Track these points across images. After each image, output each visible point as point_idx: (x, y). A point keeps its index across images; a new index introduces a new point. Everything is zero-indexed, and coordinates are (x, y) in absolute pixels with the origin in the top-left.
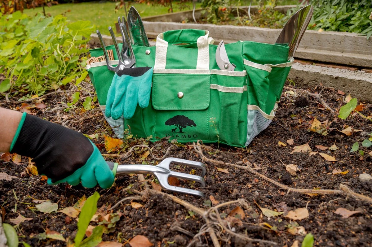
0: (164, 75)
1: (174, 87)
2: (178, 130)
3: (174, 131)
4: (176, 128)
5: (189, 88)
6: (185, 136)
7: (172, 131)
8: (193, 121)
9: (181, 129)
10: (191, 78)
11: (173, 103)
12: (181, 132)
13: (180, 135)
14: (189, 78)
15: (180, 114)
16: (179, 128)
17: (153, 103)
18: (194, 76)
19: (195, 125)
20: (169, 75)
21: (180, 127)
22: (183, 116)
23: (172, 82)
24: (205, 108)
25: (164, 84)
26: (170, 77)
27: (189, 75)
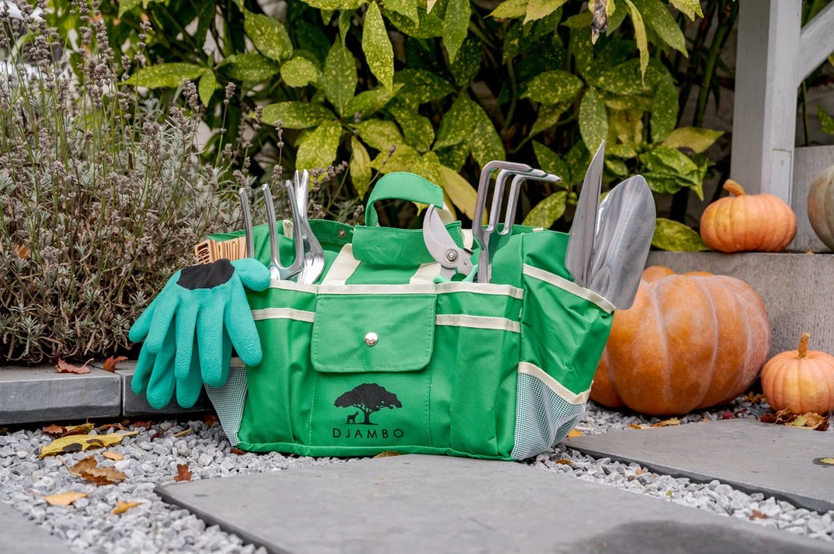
0: (339, 298)
1: (360, 323)
2: (360, 418)
3: (351, 421)
4: (357, 413)
5: (391, 324)
6: (375, 432)
7: (348, 421)
8: (394, 396)
9: (367, 415)
10: (398, 303)
11: (355, 356)
12: (367, 422)
13: (364, 429)
14: (392, 304)
15: (369, 380)
16: (365, 411)
17: (314, 356)
18: (405, 298)
19: (399, 405)
20: (352, 298)
21: (367, 410)
22: (375, 385)
23: (357, 312)
24: (421, 366)
25: (340, 316)
26: (354, 301)
27: (393, 298)
